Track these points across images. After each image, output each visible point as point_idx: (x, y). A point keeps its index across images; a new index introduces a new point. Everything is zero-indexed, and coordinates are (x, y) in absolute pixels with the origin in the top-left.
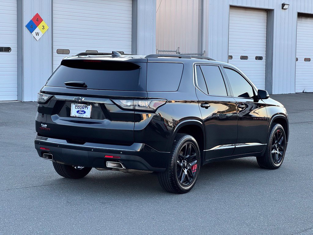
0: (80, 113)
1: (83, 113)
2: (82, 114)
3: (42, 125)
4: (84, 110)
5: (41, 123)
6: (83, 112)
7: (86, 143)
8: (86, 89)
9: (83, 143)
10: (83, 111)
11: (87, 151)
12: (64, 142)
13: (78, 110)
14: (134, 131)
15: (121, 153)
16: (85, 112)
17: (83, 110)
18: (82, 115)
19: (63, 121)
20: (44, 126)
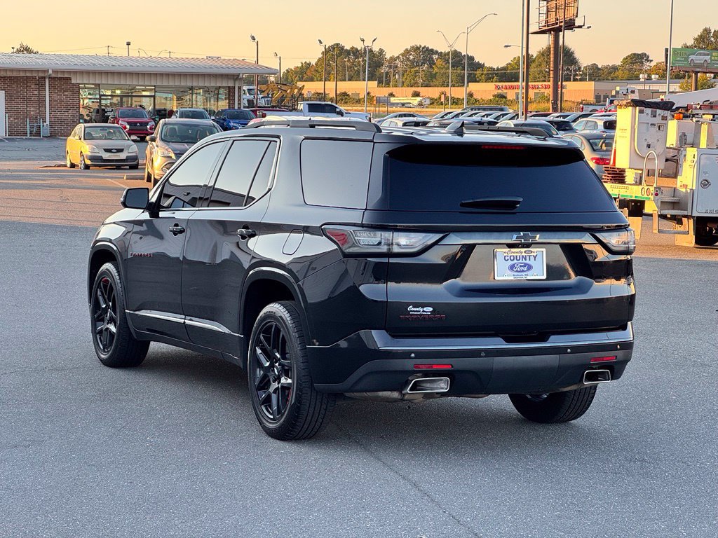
0: (517, 271)
1: (525, 269)
2: (523, 271)
3: (410, 308)
4: (527, 262)
5: (408, 304)
7: (552, 338)
9: (545, 339)
10: (525, 265)
11: (556, 354)
12: (498, 344)
13: (510, 263)
16: (530, 267)
17: (524, 261)
18: (523, 274)
19: (475, 293)
20: (419, 311)
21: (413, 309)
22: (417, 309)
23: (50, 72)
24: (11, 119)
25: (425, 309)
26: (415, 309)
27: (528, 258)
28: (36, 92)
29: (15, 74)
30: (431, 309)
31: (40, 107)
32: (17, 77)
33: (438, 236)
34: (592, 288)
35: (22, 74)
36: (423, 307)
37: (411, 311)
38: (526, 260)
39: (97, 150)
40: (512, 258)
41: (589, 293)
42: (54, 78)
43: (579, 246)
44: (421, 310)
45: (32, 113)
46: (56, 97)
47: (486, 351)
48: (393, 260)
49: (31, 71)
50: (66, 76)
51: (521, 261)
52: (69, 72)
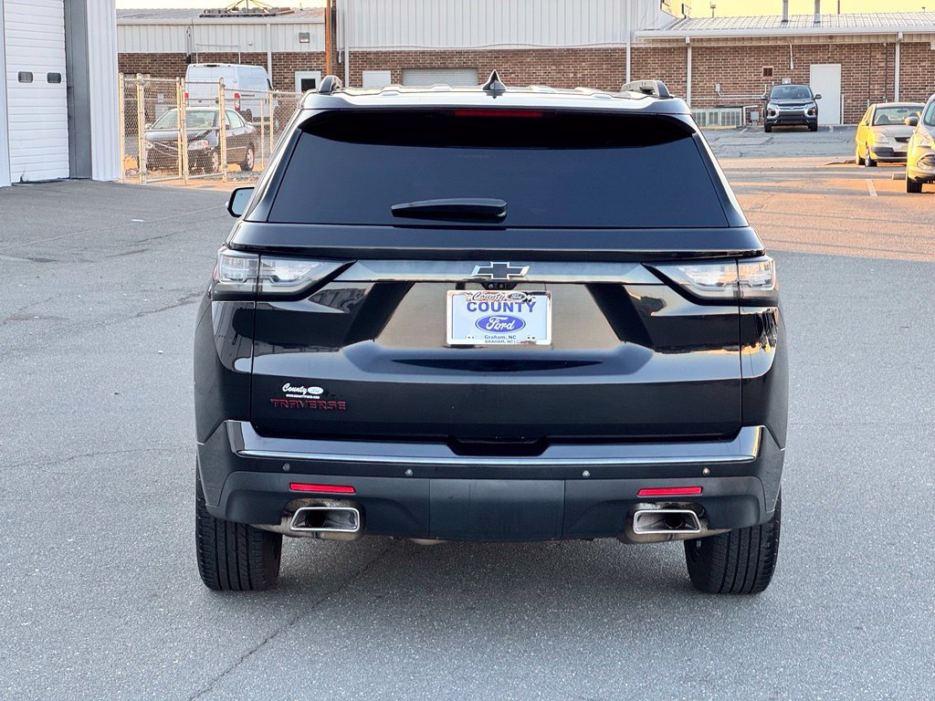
0: (493, 330)
1: (511, 326)
2: (505, 330)
3: (287, 387)
4: (515, 313)
5: (284, 380)
6: (507, 322)
7: (552, 450)
8: (504, 228)
9: (536, 451)
10: (510, 319)
11: (562, 479)
12: (441, 456)
13: (479, 315)
14: (745, 381)
15: (706, 471)
16: (519, 324)
17: (508, 313)
18: (506, 335)
19: (411, 367)
20: (302, 394)
21: (291, 389)
22: (298, 390)
23: (900, 36)
24: (849, 101)
25: (311, 390)
26: (294, 390)
27: (516, 307)
28: (882, 64)
29: (855, 41)
30: (320, 391)
31: (886, 84)
32: (858, 45)
33: (335, 266)
34: (649, 363)
35: (864, 41)
36: (307, 387)
37: (288, 392)
38: (511, 310)
39: (885, 140)
40: (484, 307)
41: (640, 371)
42: (908, 44)
43: (619, 288)
44: (304, 391)
45: (876, 92)
46: (908, 69)
47: (415, 467)
48: (261, 305)
49: (877, 36)
50: (924, 40)
51: (501, 312)
52: (928, 35)
